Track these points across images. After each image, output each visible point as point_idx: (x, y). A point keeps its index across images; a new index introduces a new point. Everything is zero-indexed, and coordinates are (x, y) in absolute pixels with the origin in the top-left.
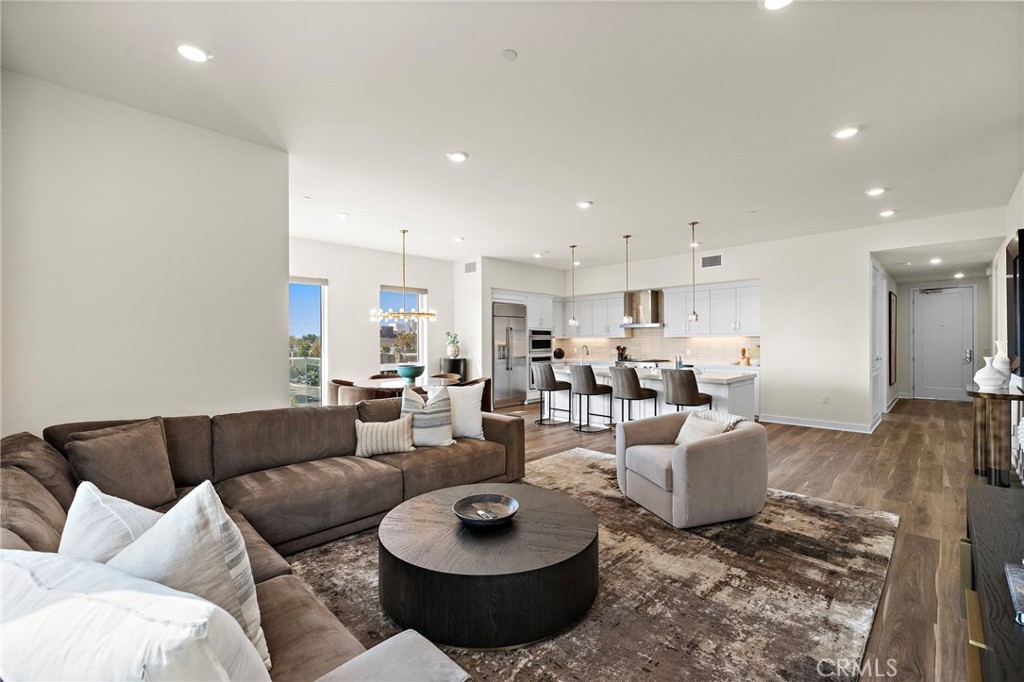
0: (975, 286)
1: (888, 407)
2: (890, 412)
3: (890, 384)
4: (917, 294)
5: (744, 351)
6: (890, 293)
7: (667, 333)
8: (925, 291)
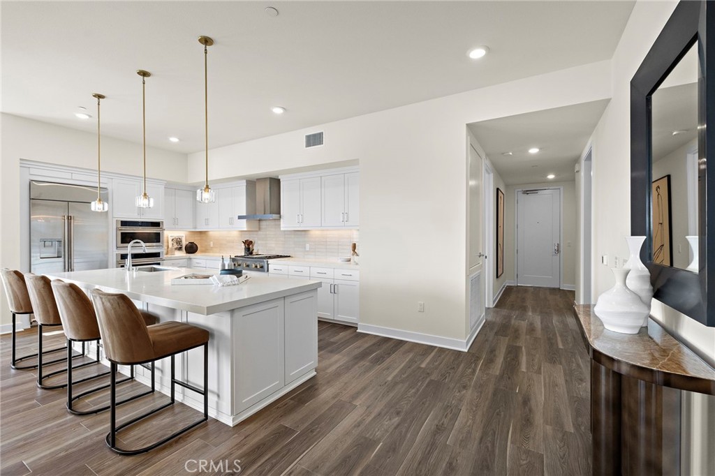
0: (562, 189)
1: (494, 302)
2: (496, 306)
3: (497, 277)
4: (520, 194)
5: (354, 246)
6: (498, 189)
7: (285, 225)
8: (526, 192)
